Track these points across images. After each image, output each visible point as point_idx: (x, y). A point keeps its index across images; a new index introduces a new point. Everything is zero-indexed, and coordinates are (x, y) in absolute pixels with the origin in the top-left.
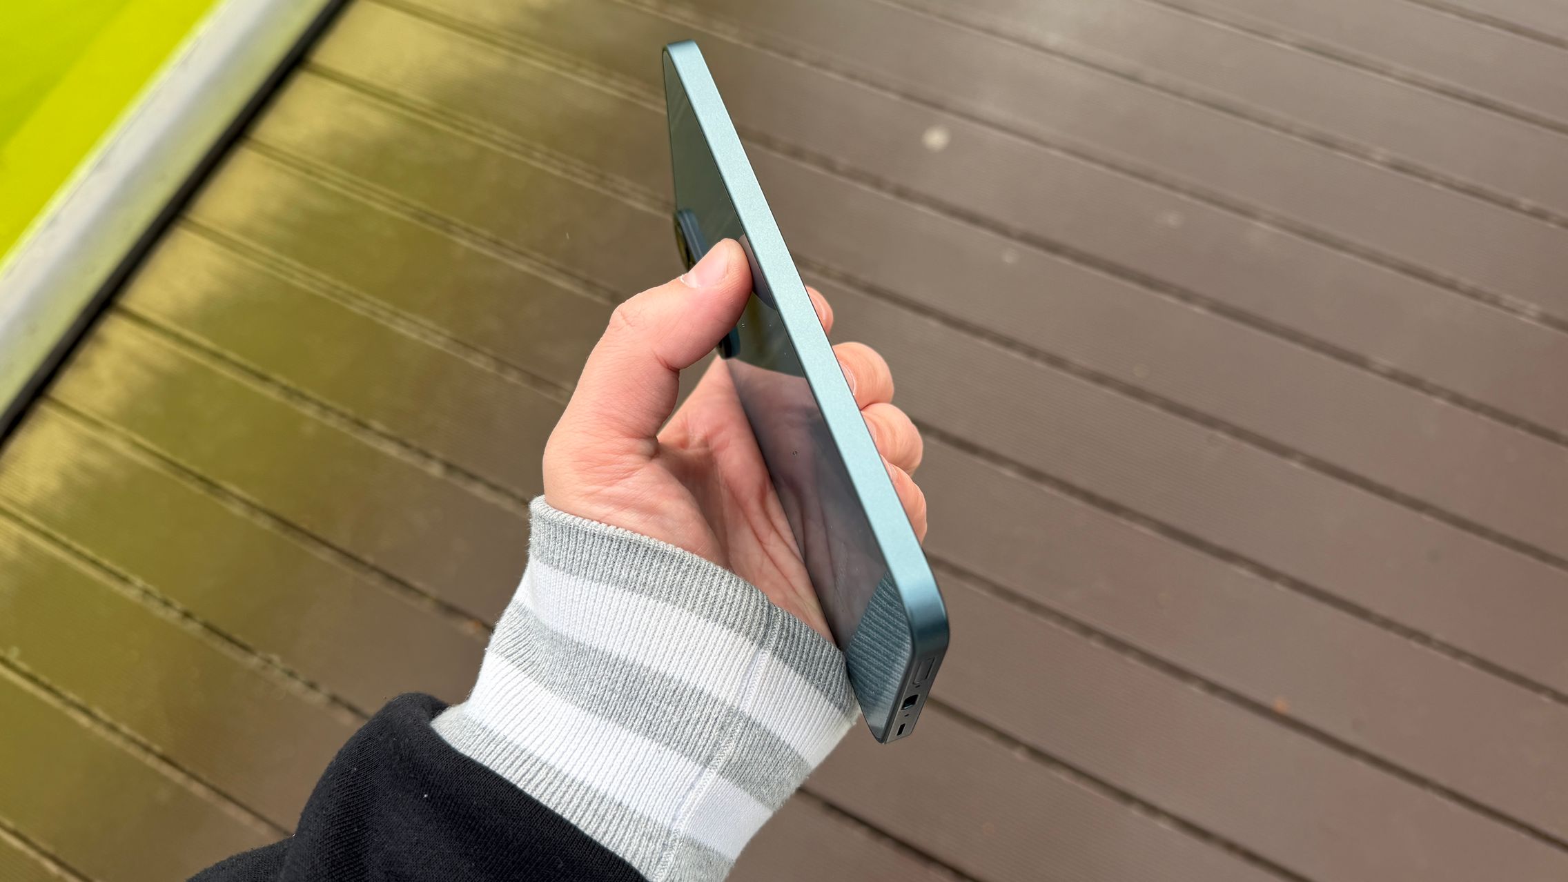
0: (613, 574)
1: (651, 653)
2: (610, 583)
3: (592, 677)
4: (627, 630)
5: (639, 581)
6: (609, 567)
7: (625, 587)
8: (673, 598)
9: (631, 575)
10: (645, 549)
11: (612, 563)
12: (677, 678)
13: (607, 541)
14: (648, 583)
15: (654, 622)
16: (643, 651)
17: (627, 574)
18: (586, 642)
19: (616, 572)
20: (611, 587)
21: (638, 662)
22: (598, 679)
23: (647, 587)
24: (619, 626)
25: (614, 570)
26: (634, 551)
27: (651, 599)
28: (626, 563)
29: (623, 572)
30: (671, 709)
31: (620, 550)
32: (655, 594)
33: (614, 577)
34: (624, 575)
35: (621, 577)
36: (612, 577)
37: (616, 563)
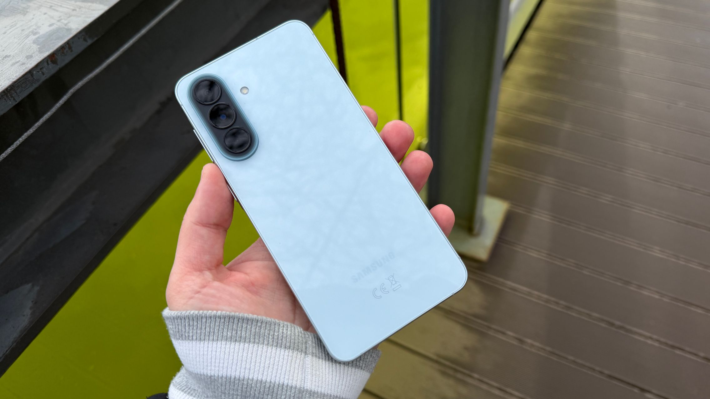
1: (252, 371)
8: (257, 341)
10: (238, 319)
12: (268, 380)
15: (250, 355)
16: (247, 371)
26: (232, 321)
28: (229, 328)
32: (247, 340)
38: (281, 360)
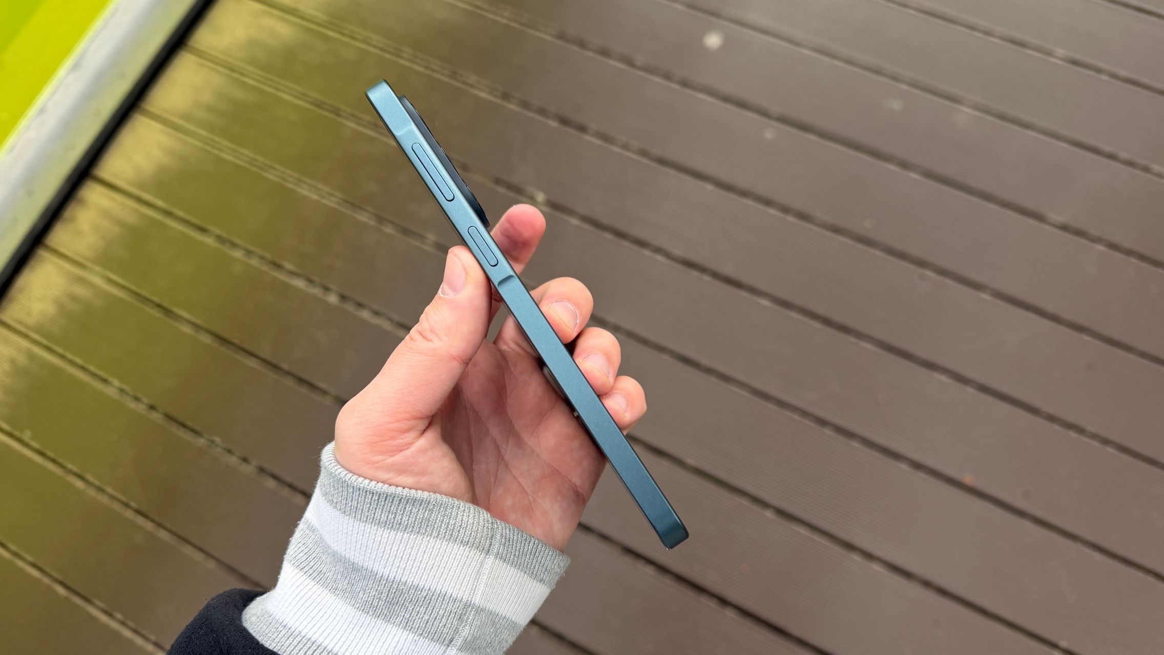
0: (375, 517)
2: (373, 524)
3: (364, 588)
4: (387, 557)
5: (395, 522)
6: (372, 512)
7: (385, 526)
9: (389, 518)
11: (374, 509)
12: (426, 587)
13: (370, 494)
14: (402, 523)
16: (400, 571)
17: (386, 517)
18: (359, 563)
19: (377, 515)
20: (374, 526)
21: (398, 578)
22: (368, 589)
23: (402, 526)
24: (381, 554)
25: (376, 514)
27: (406, 533)
29: (383, 516)
30: (422, 610)
31: (380, 501)
32: (409, 529)
33: (377, 520)
34: (384, 518)
35: (382, 519)
36: (375, 519)
37: (377, 510)
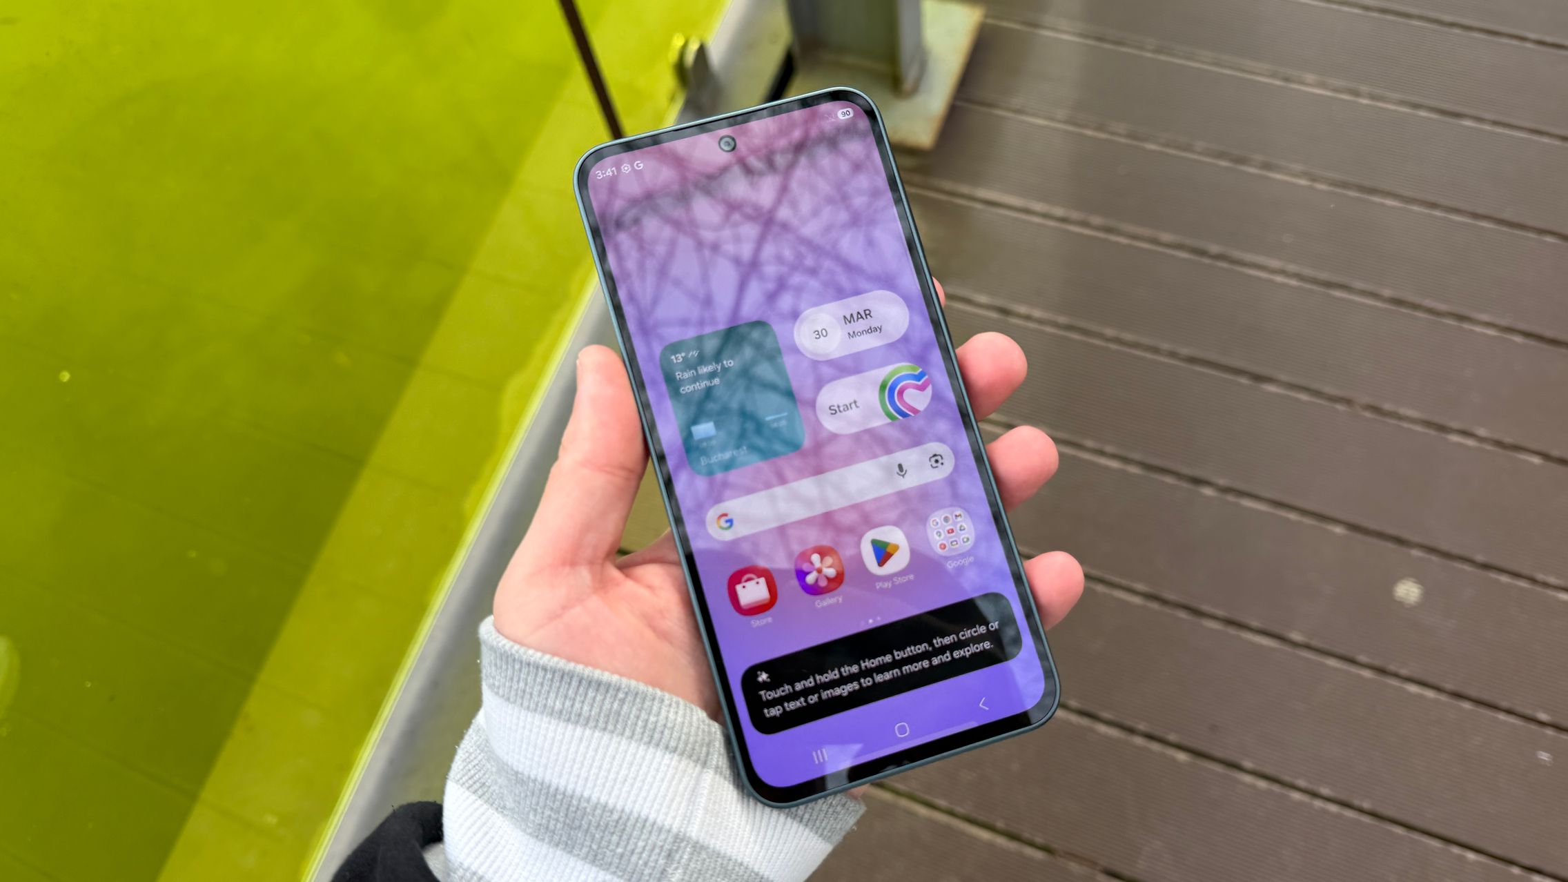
0: (548, 705)
2: (545, 713)
4: (564, 759)
5: (574, 712)
6: (544, 696)
7: (560, 717)
9: (565, 705)
11: (546, 692)
13: (542, 670)
14: (583, 713)
16: (581, 782)
17: (561, 705)
20: (546, 717)
23: (582, 718)
25: (549, 700)
27: (588, 729)
28: (560, 693)
29: (557, 703)
31: (554, 681)
35: (556, 708)
36: (547, 708)
37: (551, 693)
38: (652, 772)
